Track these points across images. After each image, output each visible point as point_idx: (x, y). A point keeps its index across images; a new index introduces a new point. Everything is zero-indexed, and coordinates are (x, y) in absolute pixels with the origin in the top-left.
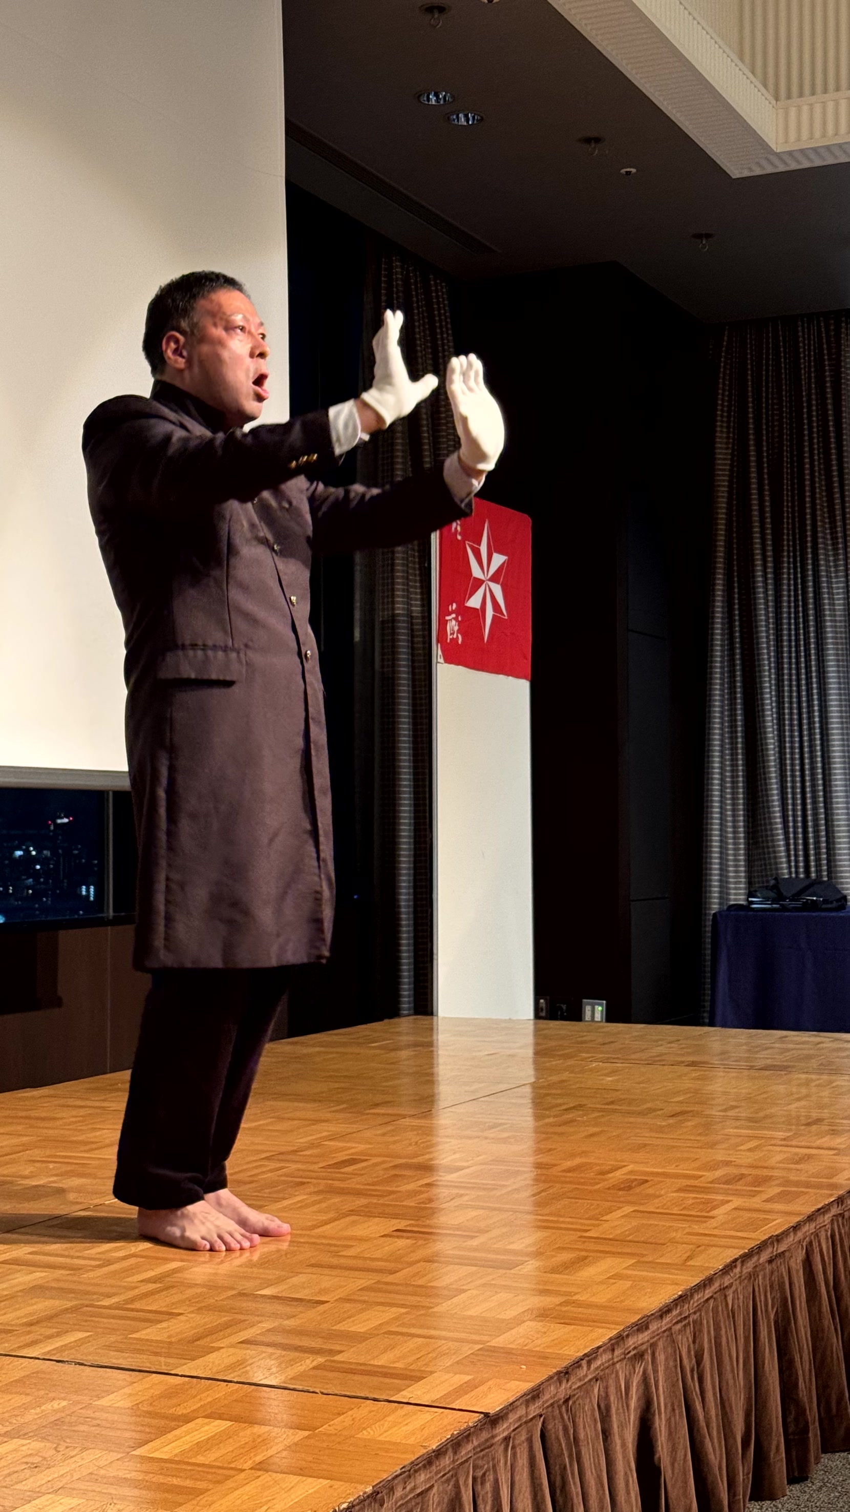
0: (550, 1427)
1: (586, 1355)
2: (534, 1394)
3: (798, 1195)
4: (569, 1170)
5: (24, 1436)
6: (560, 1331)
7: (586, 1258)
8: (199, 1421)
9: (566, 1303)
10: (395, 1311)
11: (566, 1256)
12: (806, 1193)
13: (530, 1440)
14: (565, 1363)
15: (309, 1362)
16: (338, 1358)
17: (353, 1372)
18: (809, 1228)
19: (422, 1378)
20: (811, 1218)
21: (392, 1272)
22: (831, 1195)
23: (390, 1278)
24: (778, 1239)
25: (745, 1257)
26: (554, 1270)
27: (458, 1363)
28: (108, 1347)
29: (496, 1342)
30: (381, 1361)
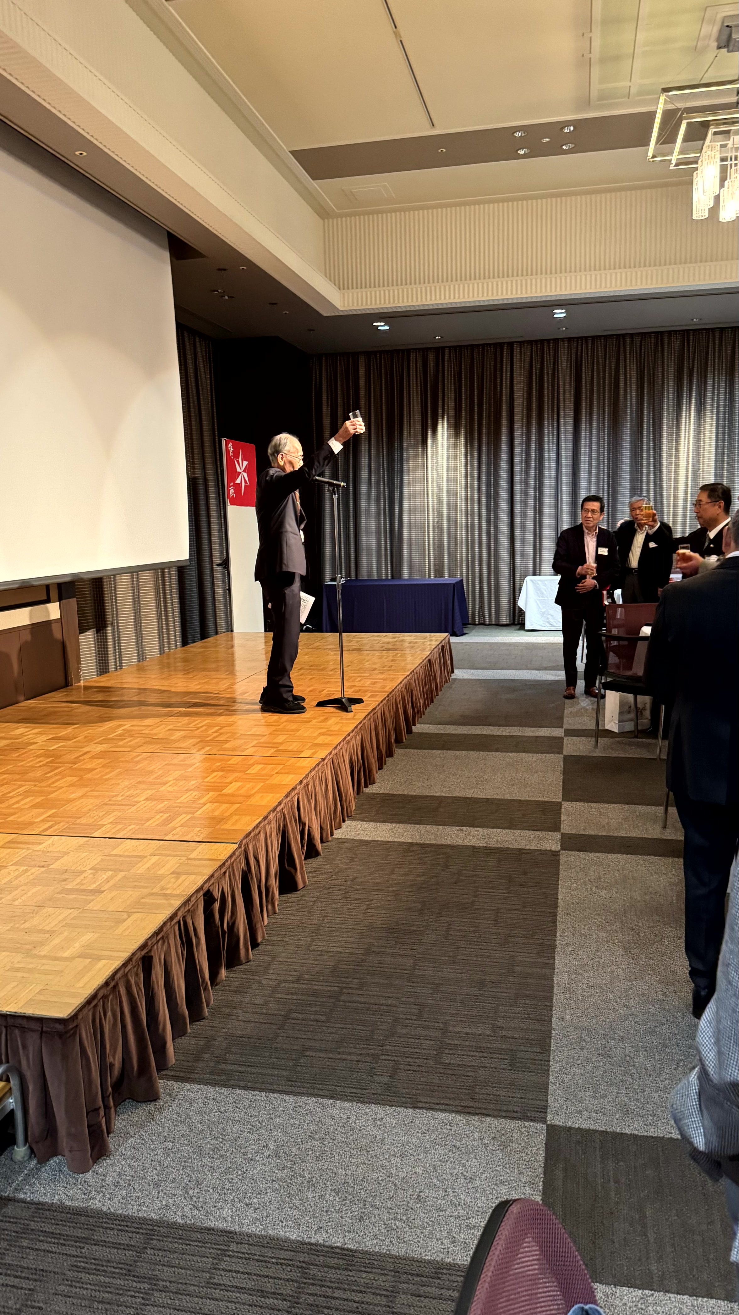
0: (333, 760)
1: (339, 743)
2: (331, 753)
4: (310, 691)
5: (217, 771)
6: (330, 738)
7: (328, 718)
8: (256, 765)
9: (328, 731)
10: (285, 737)
11: (321, 718)
12: (378, 694)
13: (330, 764)
14: (335, 746)
15: (273, 750)
16: (279, 748)
17: (285, 751)
18: (381, 705)
19: (302, 752)
20: (382, 702)
22: (385, 695)
23: (279, 727)
24: (375, 709)
25: (368, 715)
26: (320, 722)
27: (309, 747)
28: (219, 750)
29: (315, 742)
30: (290, 748)
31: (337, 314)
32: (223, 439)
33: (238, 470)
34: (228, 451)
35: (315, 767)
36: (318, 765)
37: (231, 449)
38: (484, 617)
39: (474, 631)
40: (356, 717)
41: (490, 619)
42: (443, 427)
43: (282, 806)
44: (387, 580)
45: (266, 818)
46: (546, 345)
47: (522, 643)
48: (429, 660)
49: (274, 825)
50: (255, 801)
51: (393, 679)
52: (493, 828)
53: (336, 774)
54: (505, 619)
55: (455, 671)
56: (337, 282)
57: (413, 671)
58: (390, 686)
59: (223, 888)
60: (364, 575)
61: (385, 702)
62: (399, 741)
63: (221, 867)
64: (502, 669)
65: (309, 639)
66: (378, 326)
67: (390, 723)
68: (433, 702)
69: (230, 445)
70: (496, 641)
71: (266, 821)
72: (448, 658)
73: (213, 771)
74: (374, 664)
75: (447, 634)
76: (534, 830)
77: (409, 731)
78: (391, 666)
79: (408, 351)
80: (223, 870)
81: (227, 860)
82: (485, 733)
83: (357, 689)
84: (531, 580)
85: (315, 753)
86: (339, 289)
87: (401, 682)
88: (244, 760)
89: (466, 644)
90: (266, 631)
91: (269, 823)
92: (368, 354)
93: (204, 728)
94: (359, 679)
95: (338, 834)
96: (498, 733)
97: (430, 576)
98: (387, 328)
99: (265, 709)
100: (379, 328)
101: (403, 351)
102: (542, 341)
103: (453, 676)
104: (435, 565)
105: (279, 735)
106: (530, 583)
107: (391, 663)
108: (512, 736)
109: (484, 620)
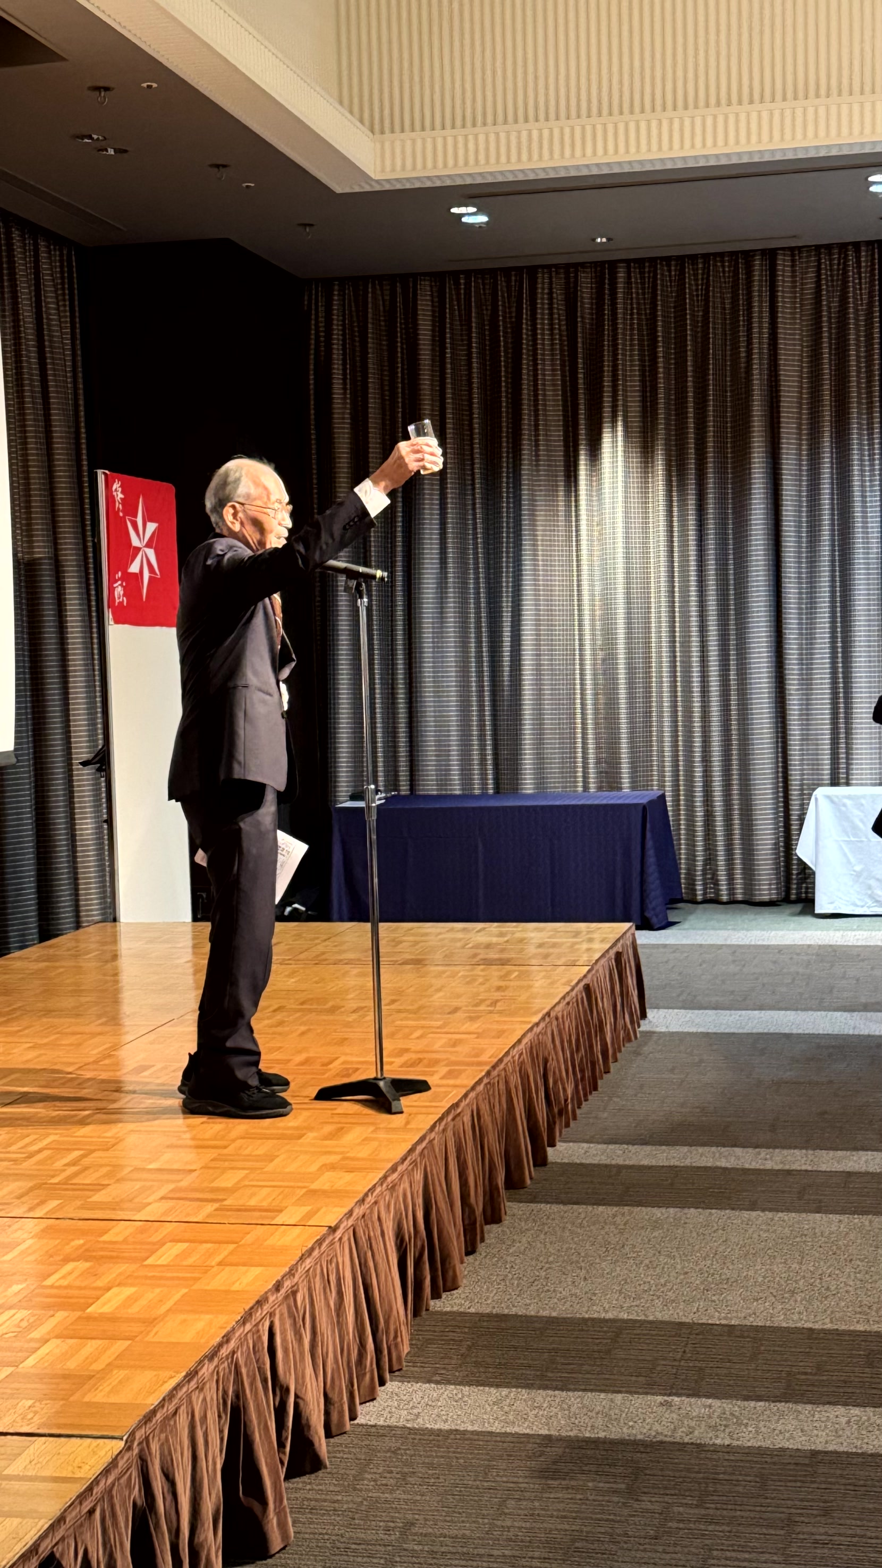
0: (357, 1230)
1: (369, 1190)
2: (350, 1213)
3: (460, 1072)
4: (302, 1064)
5: (73, 1260)
6: (348, 1177)
7: (342, 1128)
8: (169, 1244)
9: (344, 1159)
10: (242, 1173)
11: (328, 1129)
12: (465, 1070)
13: (349, 1239)
14: (361, 1195)
15: (210, 1208)
16: (226, 1203)
17: (239, 1210)
18: (472, 1095)
19: (281, 1211)
20: (473, 1088)
21: (225, 1147)
22: (482, 1071)
23: (225, 1151)
24: (456, 1105)
25: (441, 1119)
26: (326, 1138)
27: (298, 1199)
28: (79, 1208)
29: (314, 1186)
30: (252, 1202)
31: (367, 188)
32: (100, 472)
33: (135, 542)
34: (110, 499)
35: (312, 1249)
36: (320, 1242)
37: (119, 496)
38: (716, 883)
39: (692, 917)
40: (412, 1126)
41: (731, 890)
42: (614, 442)
43: (232, 1344)
44: (484, 795)
45: (191, 1375)
46: (851, 254)
47: (809, 946)
48: (587, 988)
49: (211, 1393)
50: (168, 1331)
51: (500, 1034)
52: (747, 1398)
53: (363, 1265)
54: (766, 888)
55: (650, 1013)
56: (366, 115)
57: (548, 1014)
58: (493, 1050)
59: (86, 1552)
60: (430, 786)
61: (480, 1088)
62: (514, 1183)
63: (81, 1497)
64: (761, 1008)
65: (299, 936)
66: (462, 215)
67: (494, 1142)
68: (596, 1088)
69: (116, 486)
70: (746, 942)
71: (193, 1384)
72: (631, 982)
73: (67, 1260)
74: (459, 996)
75: (626, 925)
76: (845, 1404)
77: (540, 1160)
78: (494, 1003)
79: (533, 271)
80: (87, 1506)
81: (96, 1481)
82: (723, 1163)
83: (414, 1056)
84: (828, 797)
85: (309, 1215)
86: (372, 132)
87: (519, 1041)
88: (142, 1231)
89: (676, 948)
90: (195, 919)
91: (200, 1388)
92: (440, 278)
93: (46, 1153)
94: (418, 1033)
95: (368, 1414)
96: (754, 1165)
97: (586, 788)
98: (483, 219)
99: (190, 1109)
100: (464, 220)
101: (519, 270)
102: (843, 247)
103: (645, 1026)
104: (598, 761)
105: (224, 1170)
106: (824, 803)
107: (497, 995)
108: (789, 1172)
109: (717, 892)
